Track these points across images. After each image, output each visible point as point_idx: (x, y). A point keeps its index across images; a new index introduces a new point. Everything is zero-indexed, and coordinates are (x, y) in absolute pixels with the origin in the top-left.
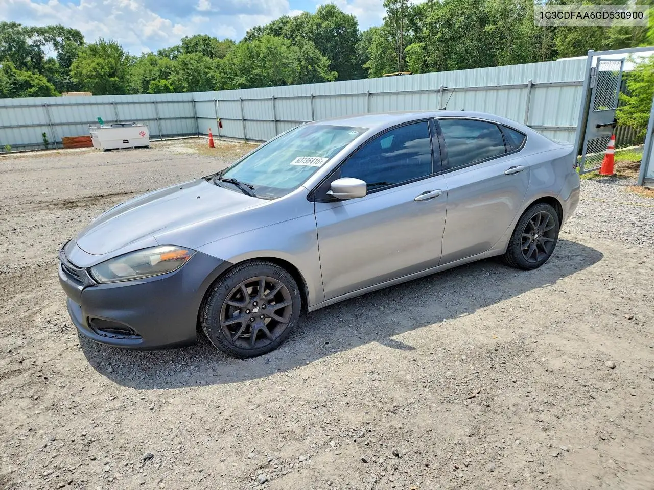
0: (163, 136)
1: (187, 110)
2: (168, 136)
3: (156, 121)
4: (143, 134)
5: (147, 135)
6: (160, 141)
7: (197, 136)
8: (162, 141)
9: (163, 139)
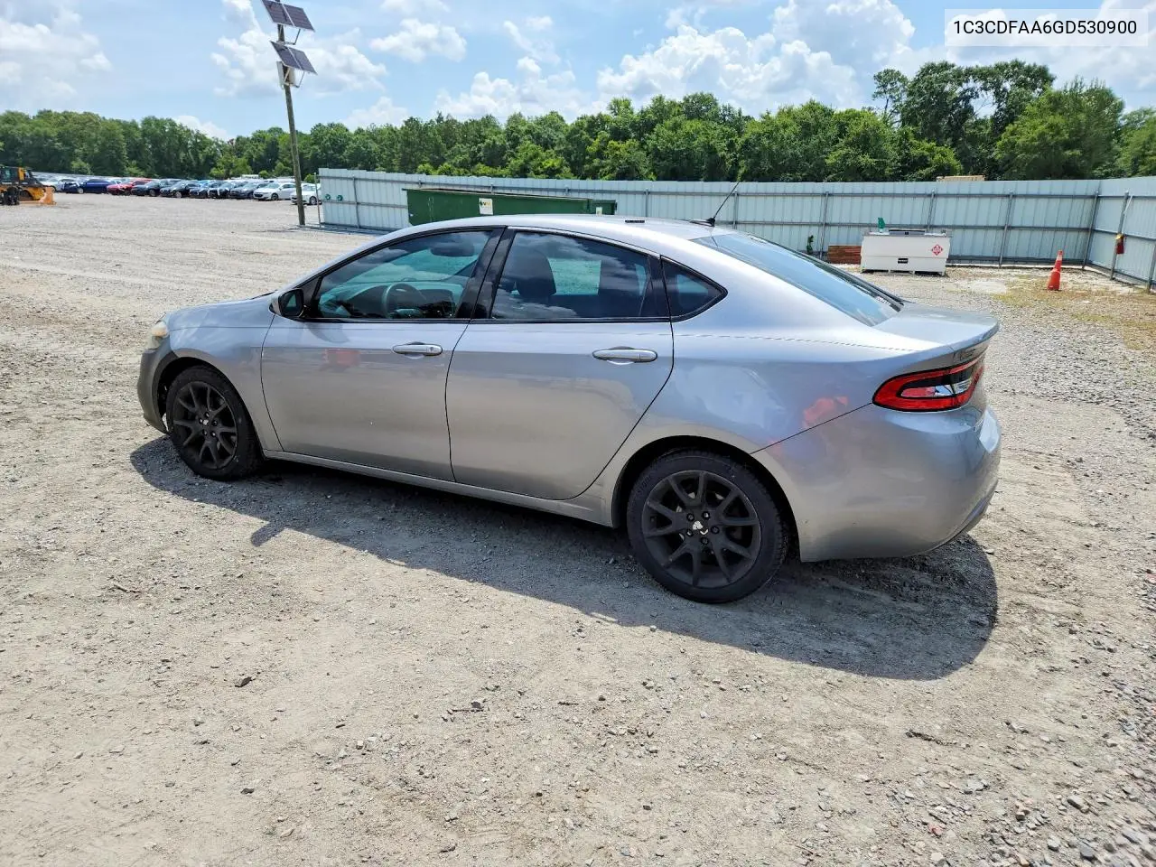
0: (1006, 260)
1: (1076, 214)
2: (1016, 260)
3: (1001, 231)
4: (937, 250)
5: (945, 254)
6: (996, 268)
7: (1081, 267)
8: (1000, 268)
9: (1003, 266)
